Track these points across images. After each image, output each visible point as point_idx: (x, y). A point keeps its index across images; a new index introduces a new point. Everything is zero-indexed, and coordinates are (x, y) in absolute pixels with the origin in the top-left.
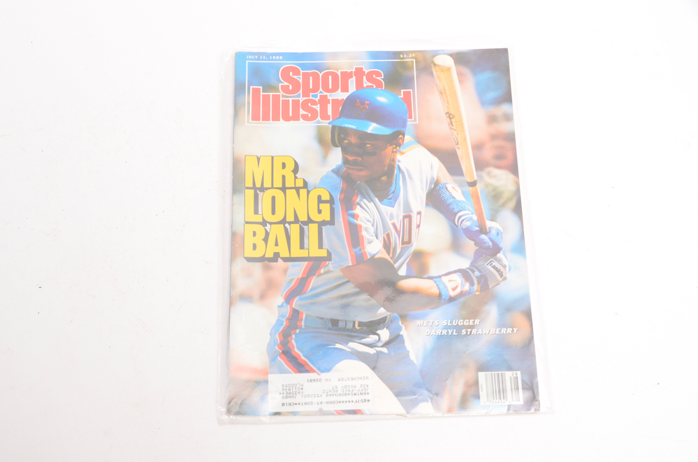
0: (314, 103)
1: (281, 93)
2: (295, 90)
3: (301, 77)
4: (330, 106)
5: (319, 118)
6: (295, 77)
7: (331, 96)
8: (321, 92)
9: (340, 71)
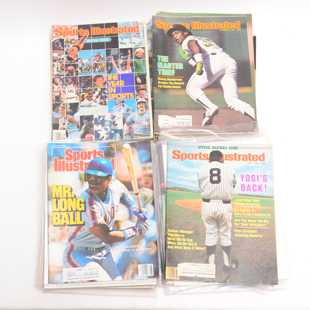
0: (78, 164)
1: (65, 160)
2: (71, 159)
3: (73, 153)
4: (84, 165)
5: (80, 170)
6: (70, 153)
7: (84, 161)
8: (80, 160)
9: (87, 151)
